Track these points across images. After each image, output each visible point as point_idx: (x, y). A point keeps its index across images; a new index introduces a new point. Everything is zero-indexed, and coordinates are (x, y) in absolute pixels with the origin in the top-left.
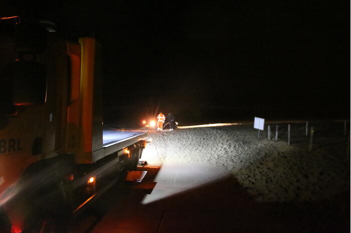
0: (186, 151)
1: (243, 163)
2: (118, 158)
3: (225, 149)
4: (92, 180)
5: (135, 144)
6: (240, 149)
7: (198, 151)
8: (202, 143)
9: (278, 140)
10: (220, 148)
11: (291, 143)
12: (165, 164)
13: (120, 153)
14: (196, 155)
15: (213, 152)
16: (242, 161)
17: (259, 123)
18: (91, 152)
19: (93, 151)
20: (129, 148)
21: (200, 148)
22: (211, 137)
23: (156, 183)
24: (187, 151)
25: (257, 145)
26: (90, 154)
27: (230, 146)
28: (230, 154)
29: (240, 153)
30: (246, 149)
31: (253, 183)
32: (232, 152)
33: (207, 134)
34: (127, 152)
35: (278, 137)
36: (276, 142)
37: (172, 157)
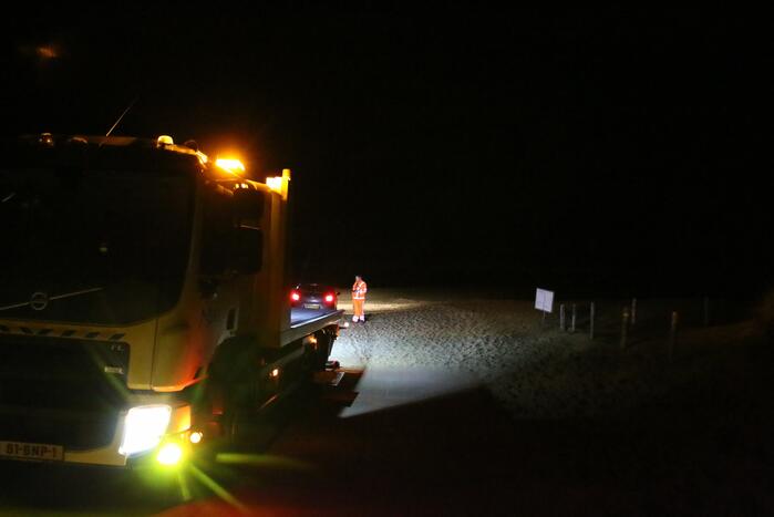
0: (407, 348)
1: (505, 368)
2: (303, 348)
3: (478, 345)
4: (275, 372)
5: (324, 329)
6: (506, 345)
7: (428, 348)
8: (437, 334)
9: (575, 332)
10: (468, 344)
11: (595, 336)
12: (370, 368)
13: (305, 342)
14: (424, 355)
15: (456, 351)
16: (504, 366)
17: (544, 300)
18: (279, 333)
19: (283, 330)
20: (316, 335)
21: (434, 344)
22: (455, 324)
23: (357, 394)
24: (409, 348)
25: (537, 340)
26: (277, 336)
27: (488, 340)
28: (485, 353)
29: (503, 351)
30: (516, 345)
31: (515, 396)
32: (490, 349)
33: (448, 320)
34: (314, 340)
35: (576, 326)
36: (571, 334)
37: (381, 356)
